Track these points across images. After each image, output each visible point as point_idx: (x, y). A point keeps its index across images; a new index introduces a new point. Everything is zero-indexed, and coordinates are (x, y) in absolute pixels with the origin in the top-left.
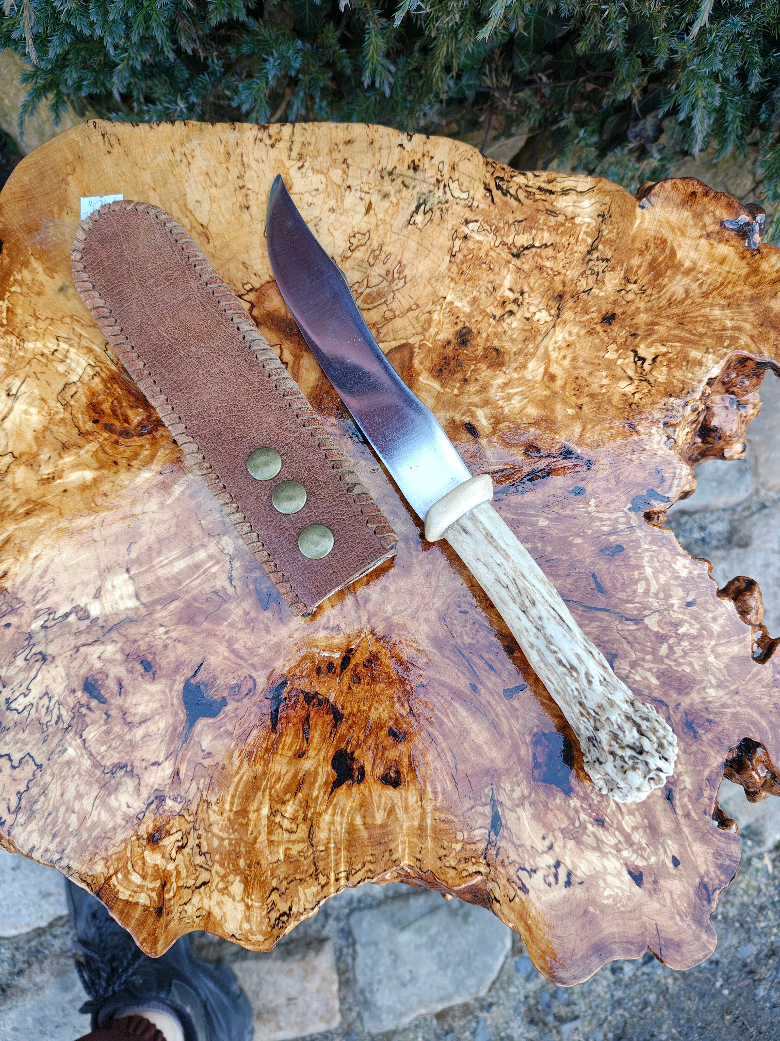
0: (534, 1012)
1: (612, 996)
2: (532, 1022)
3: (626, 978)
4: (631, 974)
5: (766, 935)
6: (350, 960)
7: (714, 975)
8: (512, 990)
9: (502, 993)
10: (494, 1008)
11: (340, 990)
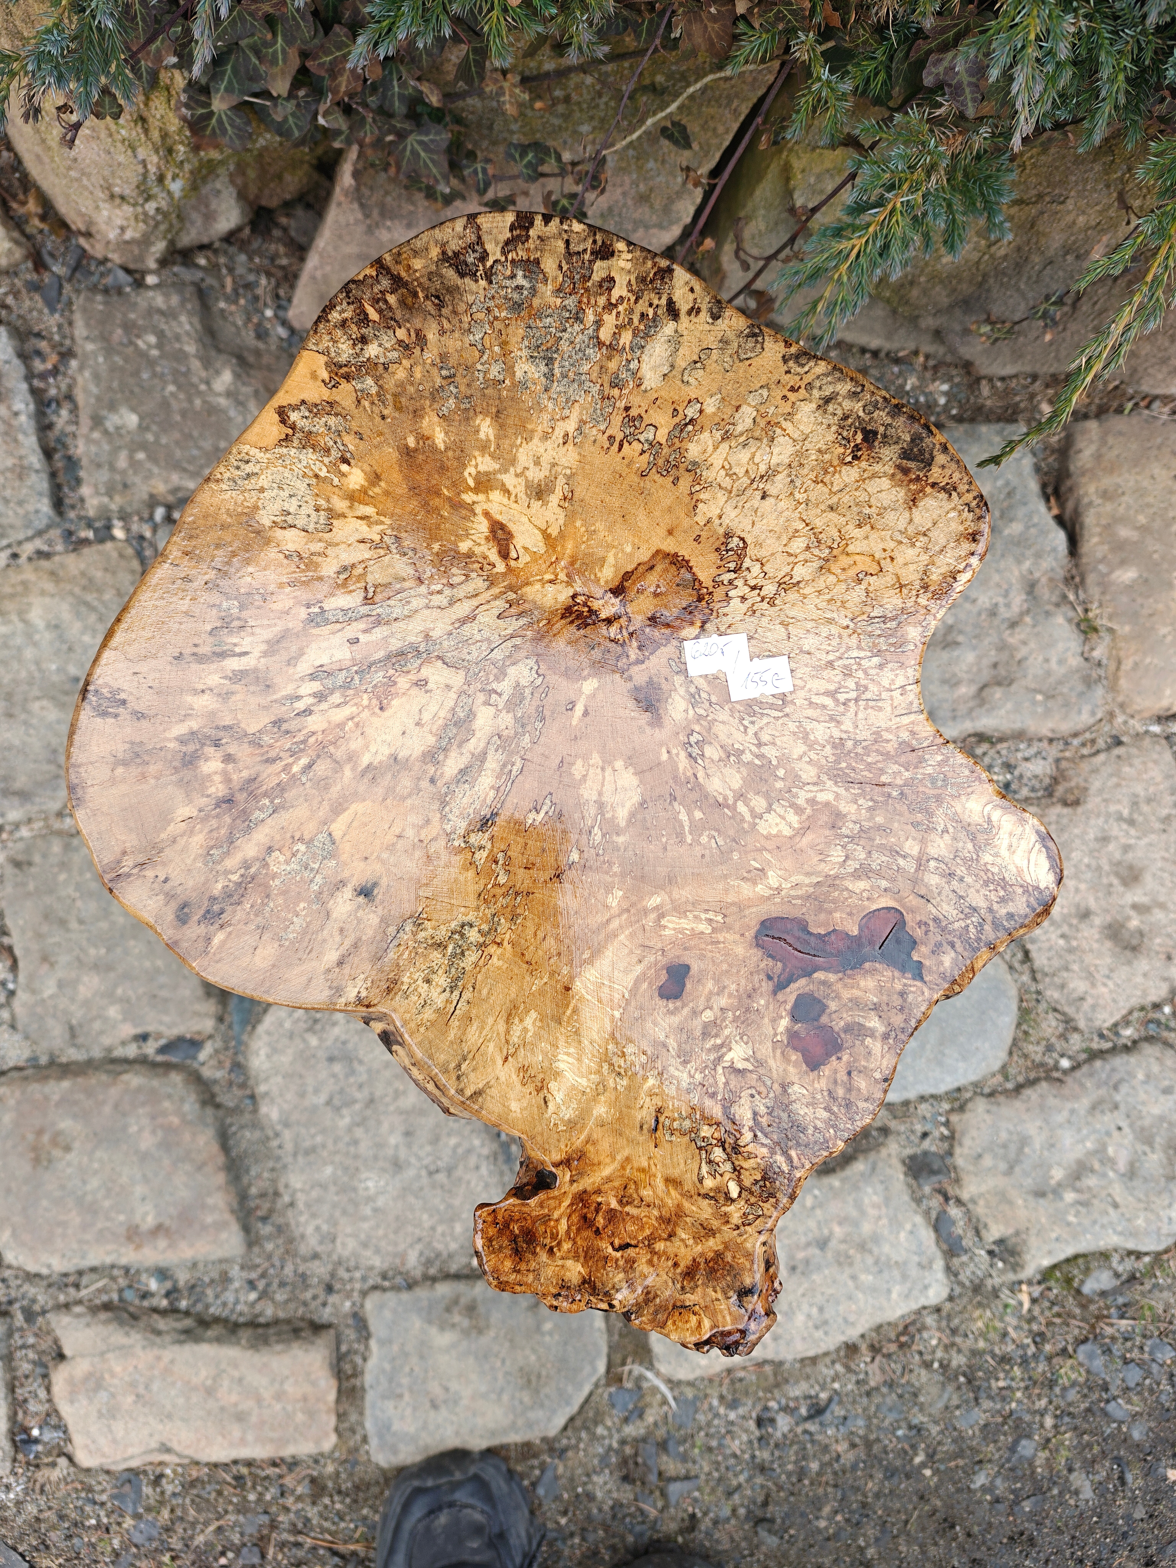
0: (631, 1465)
1: (753, 1457)
2: (626, 1479)
3: (779, 1434)
4: (786, 1429)
5: (1003, 1399)
6: (358, 1360)
7: (914, 1447)
8: (600, 1430)
9: (584, 1435)
10: (570, 1454)
11: (338, 1401)
